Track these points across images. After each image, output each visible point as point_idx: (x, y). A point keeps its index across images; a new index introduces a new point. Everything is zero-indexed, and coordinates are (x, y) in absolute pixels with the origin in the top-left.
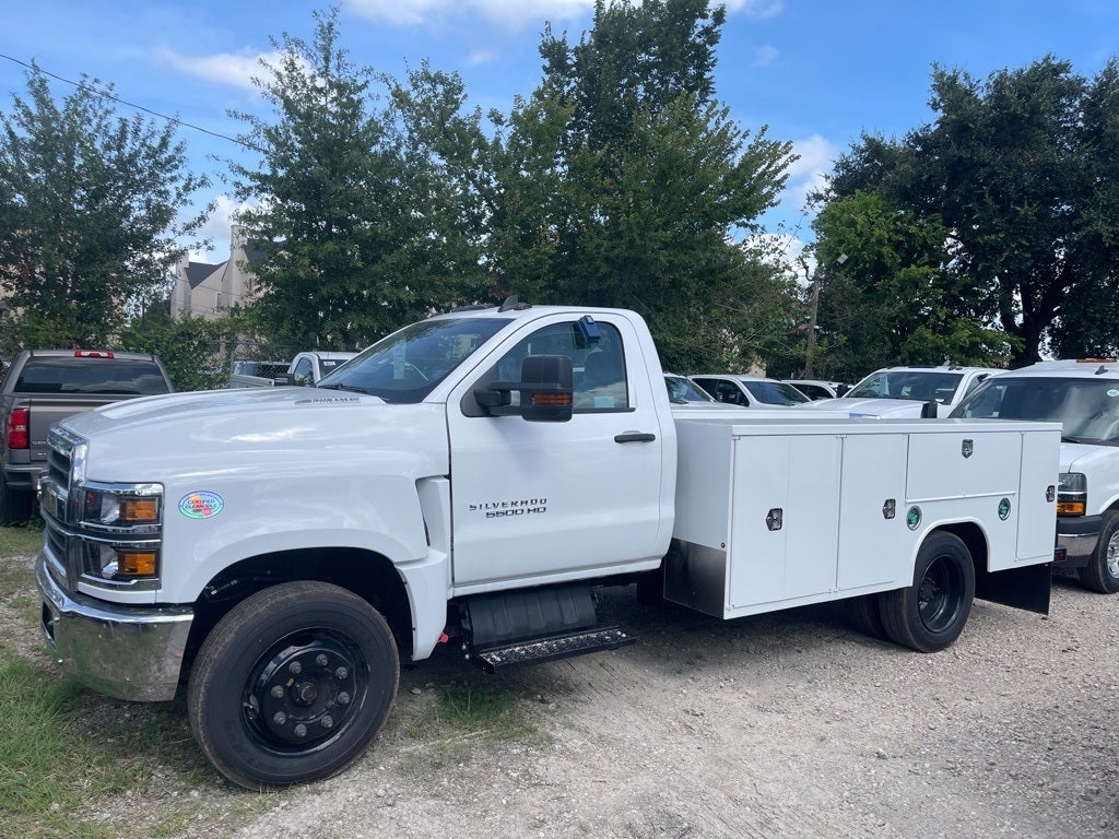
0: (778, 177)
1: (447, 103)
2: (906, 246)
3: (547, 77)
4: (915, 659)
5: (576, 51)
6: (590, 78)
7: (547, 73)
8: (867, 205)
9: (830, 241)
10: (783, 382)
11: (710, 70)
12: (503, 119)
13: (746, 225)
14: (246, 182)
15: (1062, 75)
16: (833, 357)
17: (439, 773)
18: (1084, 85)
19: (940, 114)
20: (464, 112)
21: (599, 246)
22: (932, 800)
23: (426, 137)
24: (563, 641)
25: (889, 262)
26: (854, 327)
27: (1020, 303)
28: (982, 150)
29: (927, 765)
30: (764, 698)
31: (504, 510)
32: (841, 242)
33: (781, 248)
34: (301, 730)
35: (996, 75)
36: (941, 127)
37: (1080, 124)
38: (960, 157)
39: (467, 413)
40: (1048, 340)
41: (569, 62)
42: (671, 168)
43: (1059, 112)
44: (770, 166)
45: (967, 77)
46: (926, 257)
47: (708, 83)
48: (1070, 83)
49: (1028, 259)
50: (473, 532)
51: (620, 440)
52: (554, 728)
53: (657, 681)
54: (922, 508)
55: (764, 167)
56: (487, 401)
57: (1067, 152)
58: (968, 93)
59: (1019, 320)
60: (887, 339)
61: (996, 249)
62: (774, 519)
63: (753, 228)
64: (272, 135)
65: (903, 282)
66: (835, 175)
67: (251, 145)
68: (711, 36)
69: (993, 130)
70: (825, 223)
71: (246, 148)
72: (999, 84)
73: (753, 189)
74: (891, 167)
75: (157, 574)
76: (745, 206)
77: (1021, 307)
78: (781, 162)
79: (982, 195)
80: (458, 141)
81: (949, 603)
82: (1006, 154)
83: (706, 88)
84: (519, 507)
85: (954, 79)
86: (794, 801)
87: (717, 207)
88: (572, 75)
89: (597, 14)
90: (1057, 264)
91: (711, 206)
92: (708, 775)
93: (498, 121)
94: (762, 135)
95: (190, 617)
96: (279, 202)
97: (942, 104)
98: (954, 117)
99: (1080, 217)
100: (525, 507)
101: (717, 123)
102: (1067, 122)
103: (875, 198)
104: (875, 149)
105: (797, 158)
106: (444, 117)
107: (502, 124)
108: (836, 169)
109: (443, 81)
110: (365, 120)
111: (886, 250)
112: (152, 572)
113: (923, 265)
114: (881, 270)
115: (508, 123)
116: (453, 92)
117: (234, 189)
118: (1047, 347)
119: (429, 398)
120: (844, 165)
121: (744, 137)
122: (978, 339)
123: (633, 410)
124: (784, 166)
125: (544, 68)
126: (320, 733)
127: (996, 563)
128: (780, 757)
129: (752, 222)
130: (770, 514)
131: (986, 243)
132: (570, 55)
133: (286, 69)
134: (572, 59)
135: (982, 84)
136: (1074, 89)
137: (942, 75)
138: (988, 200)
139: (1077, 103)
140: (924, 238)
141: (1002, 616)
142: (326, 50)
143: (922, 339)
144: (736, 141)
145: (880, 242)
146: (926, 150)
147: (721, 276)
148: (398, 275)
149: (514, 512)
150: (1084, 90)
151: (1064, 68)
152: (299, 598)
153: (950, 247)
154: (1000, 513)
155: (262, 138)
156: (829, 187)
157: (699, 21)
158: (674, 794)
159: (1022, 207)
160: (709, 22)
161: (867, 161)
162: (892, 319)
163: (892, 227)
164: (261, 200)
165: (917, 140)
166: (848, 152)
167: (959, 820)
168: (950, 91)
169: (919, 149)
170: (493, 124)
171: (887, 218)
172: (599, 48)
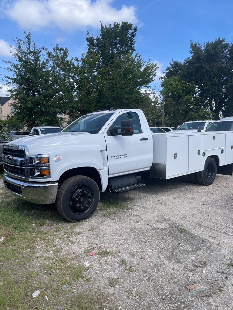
0: (154, 73)
1: (64, 56)
2: (186, 90)
3: (89, 47)
4: (205, 187)
5: (96, 40)
6: (101, 47)
7: (89, 46)
8: (175, 80)
9: (166, 90)
10: (159, 128)
11: (133, 45)
12: (79, 60)
13: (146, 87)
14: (9, 81)
15: (223, 43)
16: (169, 121)
17: (111, 216)
18: (229, 45)
19: (192, 54)
20: (68, 59)
21: (109, 94)
22: (217, 211)
23: (58, 66)
24: (131, 187)
25: (182, 95)
26: (174, 112)
27: (214, 104)
28: (204, 64)
29: (214, 205)
30: (175, 197)
31: (118, 157)
32: (169, 90)
33: (155, 92)
34: (82, 208)
35: (206, 43)
36: (193, 58)
37: (228, 56)
38: (198, 66)
39: (109, 135)
40: (221, 113)
41: (95, 43)
42: (127, 72)
43: (223, 53)
44: (151, 70)
45: (199, 44)
46: (191, 93)
47: (133, 48)
48: (225, 45)
49: (216, 92)
50: (112, 162)
51: (141, 140)
52: (131, 206)
53: (150, 196)
54: (205, 152)
55: (150, 70)
56: (112, 132)
57: (224, 63)
58: (199, 49)
59: (214, 108)
60: (182, 115)
61: (209, 90)
62: (175, 156)
63: (148, 87)
64: (16, 67)
65: (185, 100)
66: (166, 72)
67: (10, 70)
68: (133, 35)
69: (206, 58)
70: (164, 85)
71: (9, 71)
72: (207, 46)
73: (148, 76)
74: (181, 69)
75: (50, 174)
76: (146, 81)
77: (214, 105)
78: (154, 69)
79: (204, 76)
80: (67, 66)
81: (211, 174)
82: (210, 65)
83: (133, 49)
84: (121, 156)
85: (196, 45)
86: (189, 214)
87: (139, 82)
88: (96, 46)
89: (102, 29)
90: (223, 93)
91: (137, 82)
92: (169, 211)
93: (77, 60)
94: (149, 62)
95: (58, 184)
96: (19, 86)
97: (193, 52)
98: (196, 55)
99: (229, 80)
100: (122, 156)
101: (138, 59)
102: (224, 55)
103: (177, 78)
104: (176, 64)
105: (158, 67)
106: (63, 60)
107: (78, 61)
108: (166, 70)
109: (63, 50)
110: (41, 62)
111: (181, 92)
112: (48, 174)
113: (191, 95)
114: (179, 97)
115: (80, 61)
116: (65, 53)
117: (6, 83)
118: (221, 115)
119: (100, 132)
120: (168, 69)
121: (145, 63)
122: (205, 114)
123: (143, 133)
124: (155, 70)
125: (88, 45)
126: (86, 208)
127: (221, 164)
128: (183, 207)
129: (148, 85)
130: (174, 155)
131: (206, 89)
132: (95, 41)
133: (18, 48)
134: (95, 42)
135: (203, 46)
136: (226, 46)
137: (193, 44)
138: (206, 77)
139: (227, 50)
140: (190, 88)
141: (221, 177)
142: (29, 42)
143: (191, 115)
144: (142, 64)
145: (179, 89)
146: (189, 64)
147: (140, 101)
148: (54, 104)
149: (120, 158)
150: (229, 46)
151: (223, 41)
152: (79, 178)
153: (197, 90)
154: (221, 152)
155: (14, 68)
156: (164, 75)
157: (130, 31)
158: (164, 215)
159: (215, 79)
160: (133, 31)
161: (174, 68)
162: (183, 110)
163: (182, 85)
164: (14, 85)
165: (187, 62)
166: (169, 65)
167: (223, 214)
168: (195, 48)
169: (187, 64)
170: (76, 61)
171: (181, 83)
172: (103, 39)
